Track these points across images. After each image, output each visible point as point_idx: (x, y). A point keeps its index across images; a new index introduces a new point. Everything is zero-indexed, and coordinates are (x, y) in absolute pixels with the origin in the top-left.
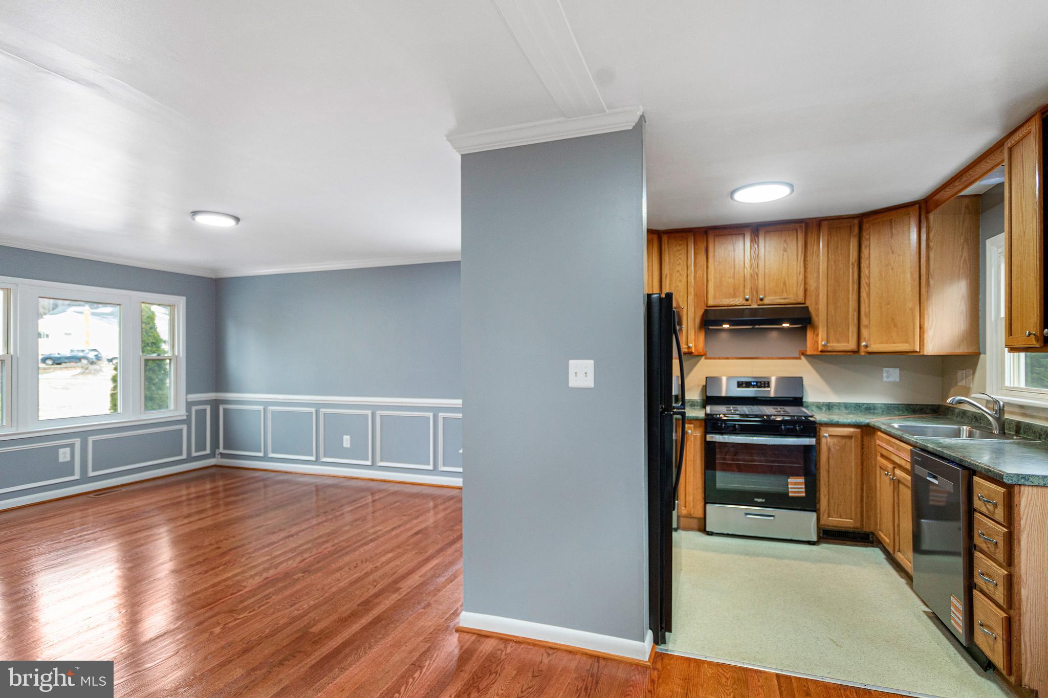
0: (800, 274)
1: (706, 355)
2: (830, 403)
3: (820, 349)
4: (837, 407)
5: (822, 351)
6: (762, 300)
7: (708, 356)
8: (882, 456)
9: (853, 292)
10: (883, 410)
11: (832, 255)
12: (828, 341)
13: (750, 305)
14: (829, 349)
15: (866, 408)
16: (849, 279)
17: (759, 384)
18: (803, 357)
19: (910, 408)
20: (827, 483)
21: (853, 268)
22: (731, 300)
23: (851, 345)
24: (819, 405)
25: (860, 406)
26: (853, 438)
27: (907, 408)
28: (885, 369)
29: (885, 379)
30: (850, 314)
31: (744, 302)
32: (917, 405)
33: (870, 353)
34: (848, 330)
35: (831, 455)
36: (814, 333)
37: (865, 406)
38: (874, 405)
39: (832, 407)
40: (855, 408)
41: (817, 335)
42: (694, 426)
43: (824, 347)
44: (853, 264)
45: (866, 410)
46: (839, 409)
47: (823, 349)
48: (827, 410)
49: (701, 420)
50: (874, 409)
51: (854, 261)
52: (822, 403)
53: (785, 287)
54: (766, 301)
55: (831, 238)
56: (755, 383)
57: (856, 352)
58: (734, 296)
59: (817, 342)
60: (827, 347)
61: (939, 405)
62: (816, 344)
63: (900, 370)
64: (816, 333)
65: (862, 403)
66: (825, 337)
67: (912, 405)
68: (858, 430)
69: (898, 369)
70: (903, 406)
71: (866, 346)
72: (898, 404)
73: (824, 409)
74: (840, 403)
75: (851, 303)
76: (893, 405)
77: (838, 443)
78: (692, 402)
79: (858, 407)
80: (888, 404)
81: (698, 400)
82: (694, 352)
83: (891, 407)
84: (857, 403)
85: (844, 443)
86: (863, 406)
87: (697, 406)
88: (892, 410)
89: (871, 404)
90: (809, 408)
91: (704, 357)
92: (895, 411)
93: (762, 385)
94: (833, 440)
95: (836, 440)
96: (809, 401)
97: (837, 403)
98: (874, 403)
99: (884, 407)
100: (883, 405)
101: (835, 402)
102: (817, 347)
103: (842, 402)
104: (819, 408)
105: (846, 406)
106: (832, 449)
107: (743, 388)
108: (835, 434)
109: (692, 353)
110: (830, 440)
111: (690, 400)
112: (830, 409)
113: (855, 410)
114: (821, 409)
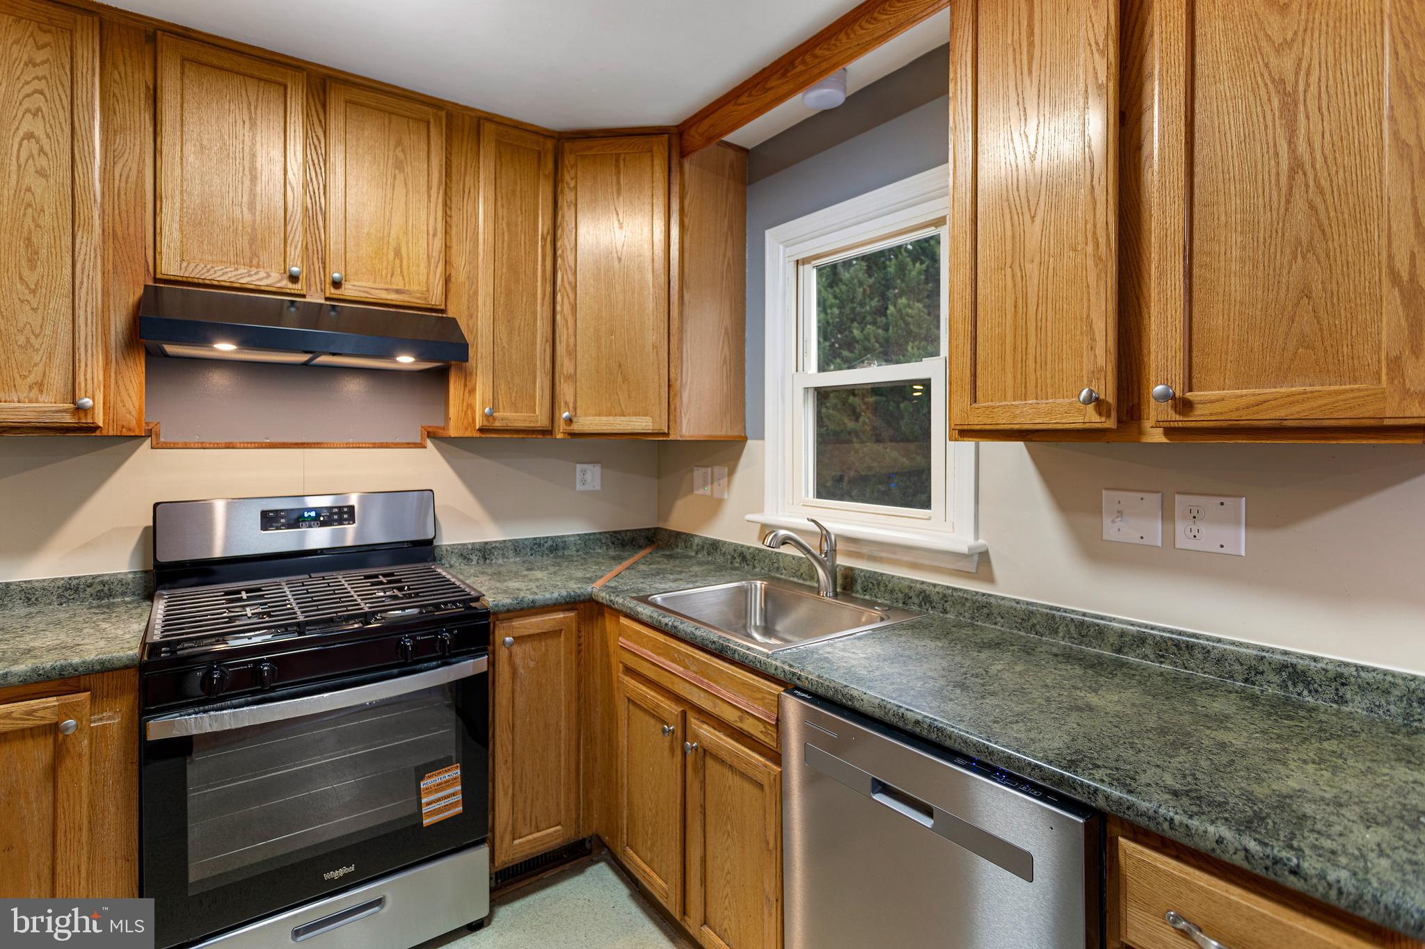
0: (435, 235)
1: (158, 435)
2: (486, 543)
3: (477, 428)
4: (501, 552)
5: (481, 430)
6: (337, 284)
7: (162, 441)
9: (543, 299)
10: (578, 547)
11: (503, 206)
12: (495, 407)
13: (304, 296)
14: (497, 424)
16: (535, 270)
17: (325, 514)
18: (429, 443)
19: (618, 539)
20: (510, 756)
21: (544, 247)
22: (242, 270)
23: (540, 418)
24: (465, 553)
25: (539, 545)
26: (563, 634)
27: (614, 539)
28: (579, 467)
29: (579, 487)
30: (538, 347)
31: (285, 284)
32: (627, 531)
33: (573, 435)
34: (535, 383)
35: (518, 688)
36: (465, 385)
37: (550, 543)
38: (564, 539)
39: (491, 553)
40: (531, 549)
41: (473, 391)
43: (488, 420)
44: (544, 239)
45: (551, 552)
46: (503, 556)
47: (485, 423)
48: (481, 561)
51: (545, 231)
52: (470, 547)
53: (398, 261)
54: (349, 291)
55: (501, 166)
56: (313, 514)
57: (547, 432)
58: (253, 261)
59: (471, 407)
60: (494, 419)
61: (656, 529)
62: (469, 413)
63: (602, 467)
64: (469, 386)
65: (544, 538)
66: (489, 395)
67: (619, 532)
68: (572, 614)
69: (599, 465)
70: (607, 535)
71: (570, 421)
72: (600, 533)
73: (475, 558)
74: (505, 541)
75: (539, 323)
76: (592, 537)
77: (532, 653)
78: (103, 583)
79: (537, 546)
80: (585, 534)
81: (126, 574)
82: (101, 424)
83: (589, 539)
84: (535, 539)
85: (544, 649)
86: (546, 545)
87: (124, 594)
88: (592, 546)
89: (558, 537)
90: (443, 562)
91: (148, 442)
92: (596, 547)
93: (336, 517)
94: (523, 647)
95: (527, 647)
96: (445, 543)
97: (500, 542)
98: (564, 536)
99: (579, 542)
100: (578, 538)
101: (496, 542)
102: (470, 420)
103: (509, 540)
104: (465, 558)
105: (517, 547)
106: (521, 671)
107: (278, 528)
108: (526, 632)
109: (96, 428)
110: (517, 650)
111: (94, 577)
112: (486, 559)
113: (532, 555)
114: (469, 559)
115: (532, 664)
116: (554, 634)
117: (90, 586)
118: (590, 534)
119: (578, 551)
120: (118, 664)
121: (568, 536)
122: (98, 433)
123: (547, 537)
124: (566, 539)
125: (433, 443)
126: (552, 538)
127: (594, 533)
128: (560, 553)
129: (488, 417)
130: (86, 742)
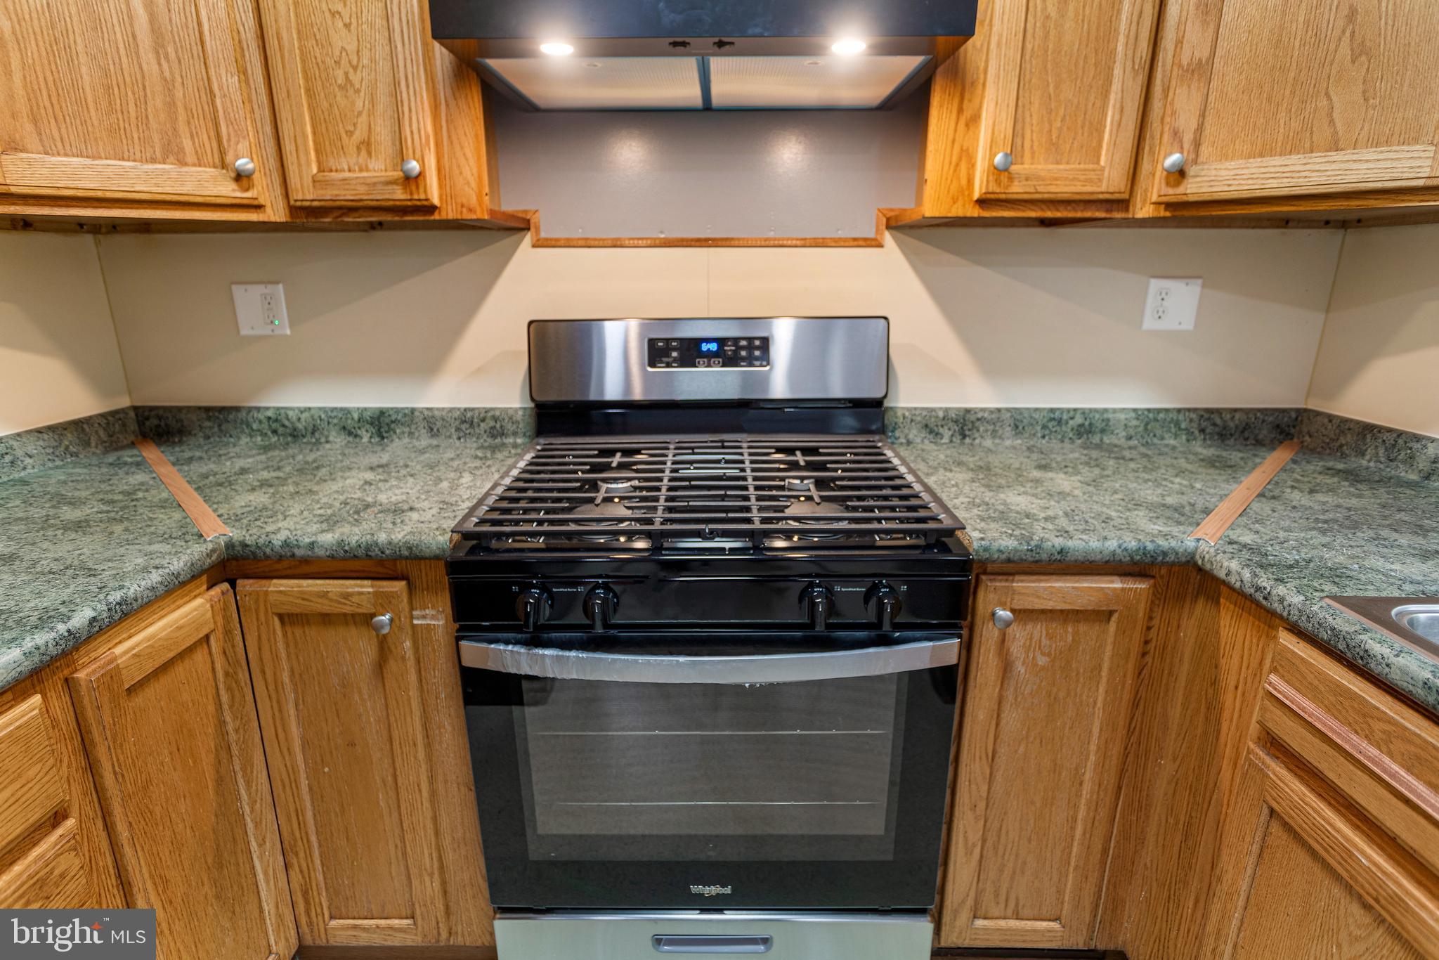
1: (538, 230)
2: (968, 411)
3: (976, 196)
4: (991, 428)
5: (982, 202)
7: (543, 235)
8: (1274, 744)
10: (1132, 432)
12: (1014, 154)
14: (1018, 190)
15: (1081, 425)
17: (729, 348)
18: (888, 238)
19: (1215, 425)
20: (982, 805)
23: (1107, 173)
24: (932, 423)
25: (1060, 422)
26: (1115, 617)
27: (1204, 424)
28: (1155, 285)
29: (1149, 323)
32: (1236, 410)
33: (1177, 207)
34: (1105, 94)
35: (1010, 695)
36: (960, 110)
37: (1079, 420)
38: (1105, 416)
39: (974, 427)
40: (1044, 427)
41: (975, 119)
42: (411, 588)
43: (998, 182)
45: (1080, 435)
46: (995, 434)
47: (993, 187)
48: (957, 439)
49: (437, 558)
50: (1103, 431)
52: (941, 414)
56: (713, 347)
57: (1123, 204)
59: (967, 155)
60: (1011, 179)
61: (1298, 411)
62: (963, 166)
63: (1203, 286)
64: (967, 113)
65: (1068, 410)
66: (1006, 127)
67: (1218, 411)
68: (1142, 586)
69: (1200, 281)
70: (1193, 416)
71: (1180, 174)
72: (1179, 411)
73: (947, 434)
74: (999, 410)
76: (1162, 416)
77: (1045, 641)
78: (495, 419)
79: (1054, 422)
80: (1149, 410)
81: (516, 410)
82: (436, 201)
83: (1156, 420)
84: (1052, 410)
85: (1070, 638)
86: (1071, 422)
87: (515, 434)
88: (1159, 432)
89: (1096, 410)
90: (897, 433)
91: (528, 239)
92: (1167, 436)
93: (743, 353)
94: (1029, 627)
95: (1038, 630)
96: (902, 404)
97: (991, 411)
98: (1106, 410)
99: (1135, 423)
100: (1133, 415)
101: (983, 410)
102: (964, 182)
103: (1008, 410)
104: (931, 432)
105: (1019, 422)
106: (1020, 668)
107: (668, 365)
108: (1039, 605)
109: (432, 209)
110: (1019, 634)
111: (487, 411)
112: (964, 436)
113: (1043, 437)
114: (937, 434)
115: (1042, 661)
116: (1101, 616)
117: (483, 420)
118: (1159, 411)
119: (1130, 438)
120: (427, 553)
121: (1115, 411)
122: (436, 217)
123: (1075, 410)
124: (1110, 416)
125: (895, 238)
126: (1084, 412)
127: (1167, 410)
128: (1096, 439)
129: (1000, 172)
130: (408, 644)
